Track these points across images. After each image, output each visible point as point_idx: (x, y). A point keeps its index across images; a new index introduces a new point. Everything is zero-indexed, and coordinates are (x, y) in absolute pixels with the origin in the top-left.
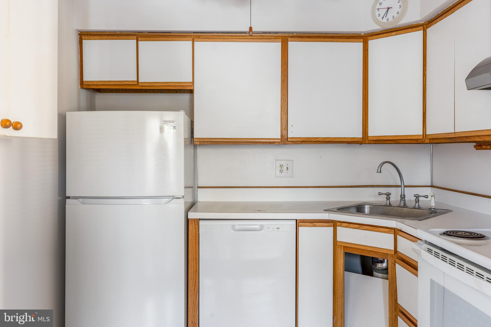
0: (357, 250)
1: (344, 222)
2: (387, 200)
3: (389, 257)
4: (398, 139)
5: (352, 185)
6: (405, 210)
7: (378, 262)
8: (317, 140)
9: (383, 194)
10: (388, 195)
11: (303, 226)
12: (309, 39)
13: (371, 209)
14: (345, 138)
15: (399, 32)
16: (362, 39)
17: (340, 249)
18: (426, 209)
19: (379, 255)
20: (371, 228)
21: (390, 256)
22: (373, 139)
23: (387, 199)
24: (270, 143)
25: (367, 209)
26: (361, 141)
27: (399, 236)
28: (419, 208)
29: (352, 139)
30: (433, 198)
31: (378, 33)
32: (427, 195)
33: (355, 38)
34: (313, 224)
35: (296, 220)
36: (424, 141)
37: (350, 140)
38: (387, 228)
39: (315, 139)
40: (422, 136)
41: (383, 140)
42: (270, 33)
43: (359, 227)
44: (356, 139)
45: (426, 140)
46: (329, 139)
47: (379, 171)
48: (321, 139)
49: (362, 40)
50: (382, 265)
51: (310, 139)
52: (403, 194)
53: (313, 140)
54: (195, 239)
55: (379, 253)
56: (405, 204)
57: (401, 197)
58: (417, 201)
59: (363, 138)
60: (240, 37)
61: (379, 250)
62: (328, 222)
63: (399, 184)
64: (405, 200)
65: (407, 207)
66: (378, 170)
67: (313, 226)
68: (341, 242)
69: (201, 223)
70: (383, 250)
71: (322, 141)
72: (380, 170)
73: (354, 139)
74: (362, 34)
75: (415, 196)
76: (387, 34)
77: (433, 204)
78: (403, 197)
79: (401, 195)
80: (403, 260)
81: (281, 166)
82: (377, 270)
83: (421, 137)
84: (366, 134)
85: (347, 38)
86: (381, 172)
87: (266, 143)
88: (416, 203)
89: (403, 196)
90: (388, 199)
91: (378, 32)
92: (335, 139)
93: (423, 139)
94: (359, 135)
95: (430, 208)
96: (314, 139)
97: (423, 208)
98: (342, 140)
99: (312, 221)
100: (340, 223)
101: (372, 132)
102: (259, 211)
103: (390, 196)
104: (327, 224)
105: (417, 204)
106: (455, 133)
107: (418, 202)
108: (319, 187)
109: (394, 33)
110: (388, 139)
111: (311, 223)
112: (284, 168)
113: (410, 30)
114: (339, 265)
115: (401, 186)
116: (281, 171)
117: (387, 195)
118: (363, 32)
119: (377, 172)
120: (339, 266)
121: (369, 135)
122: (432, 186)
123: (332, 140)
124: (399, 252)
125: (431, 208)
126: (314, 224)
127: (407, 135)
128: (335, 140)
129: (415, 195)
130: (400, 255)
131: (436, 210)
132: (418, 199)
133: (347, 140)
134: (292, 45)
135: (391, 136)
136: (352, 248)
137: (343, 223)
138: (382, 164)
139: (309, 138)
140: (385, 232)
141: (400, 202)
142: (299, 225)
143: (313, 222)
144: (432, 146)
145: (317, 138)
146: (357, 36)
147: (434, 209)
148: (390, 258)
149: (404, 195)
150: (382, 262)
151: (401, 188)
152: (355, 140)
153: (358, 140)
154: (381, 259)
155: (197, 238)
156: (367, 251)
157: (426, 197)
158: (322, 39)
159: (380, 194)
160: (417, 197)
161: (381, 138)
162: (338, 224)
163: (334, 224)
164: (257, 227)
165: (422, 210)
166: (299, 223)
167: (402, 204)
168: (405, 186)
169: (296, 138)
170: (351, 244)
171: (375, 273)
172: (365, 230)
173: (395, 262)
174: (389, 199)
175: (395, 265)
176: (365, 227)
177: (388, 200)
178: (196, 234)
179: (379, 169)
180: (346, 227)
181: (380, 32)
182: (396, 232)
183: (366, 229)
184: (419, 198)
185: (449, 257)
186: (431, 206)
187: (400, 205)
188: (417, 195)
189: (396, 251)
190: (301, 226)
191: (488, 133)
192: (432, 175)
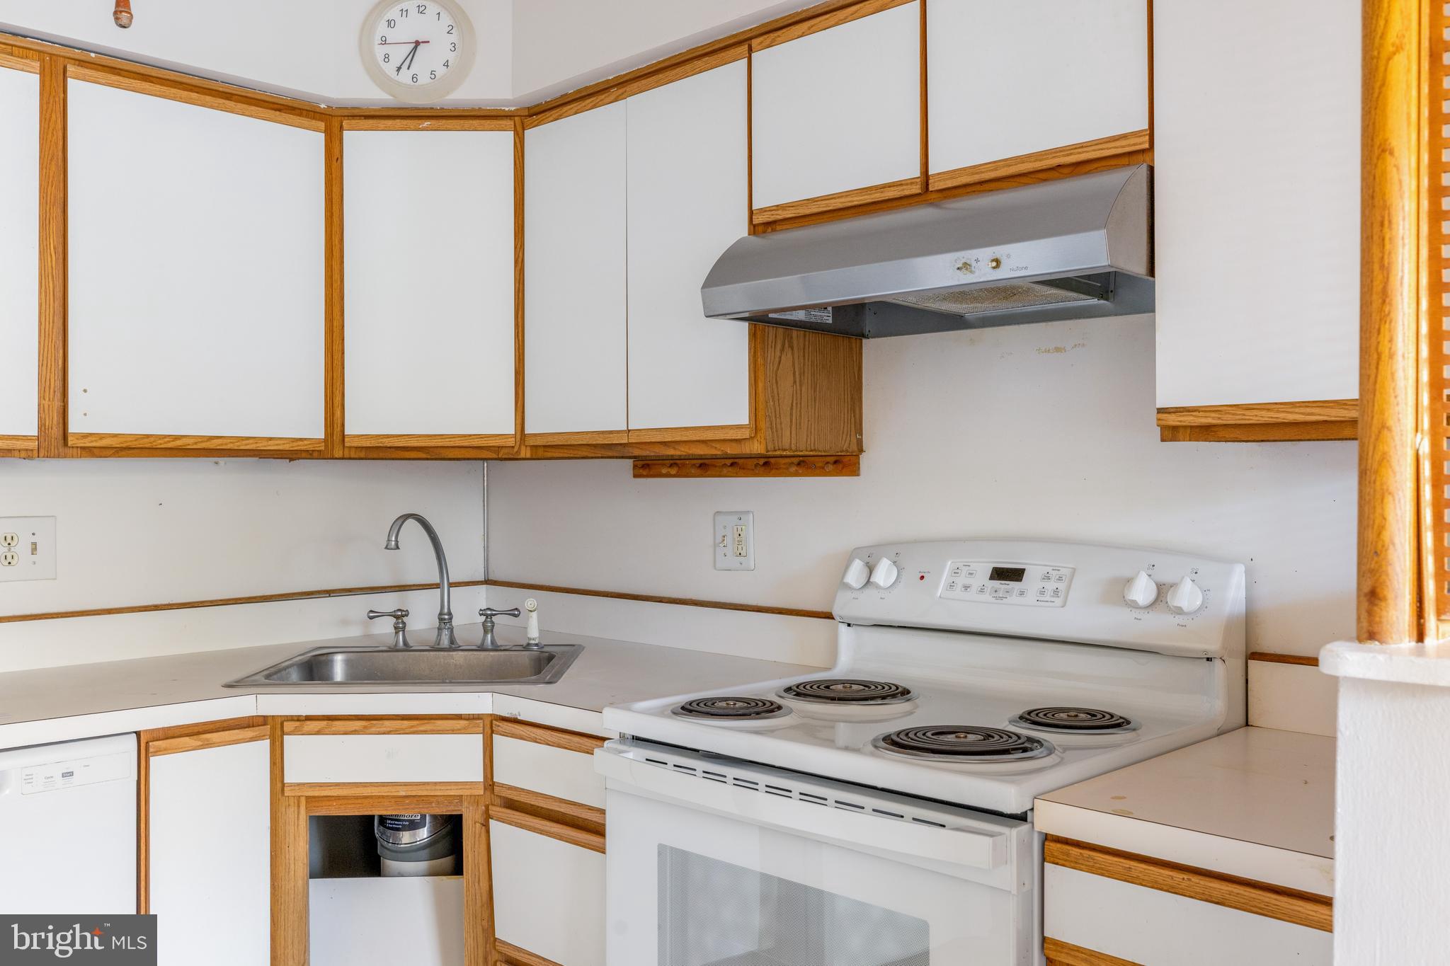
0: (356, 801)
1: (309, 718)
2: (397, 633)
3: (465, 804)
4: (440, 444)
5: (266, 594)
6: (458, 657)
7: (405, 828)
8: (178, 443)
9: (383, 615)
10: (400, 616)
11: (165, 750)
13: (349, 664)
14: (271, 439)
15: (442, 124)
16: (320, 122)
17: (292, 809)
18: (514, 648)
19: (434, 805)
20: (406, 723)
21: (469, 803)
22: (360, 445)
23: (395, 628)
25: (339, 668)
26: (320, 451)
27: (503, 735)
28: (495, 647)
29: (295, 444)
30: (534, 615)
31: (372, 113)
32: (516, 609)
33: (300, 115)
34: (200, 740)
35: (138, 734)
36: (517, 452)
37: (287, 447)
38: (459, 717)
39: (169, 442)
40: (514, 439)
41: (390, 448)
43: (365, 727)
44: (306, 442)
45: (523, 448)
46: (219, 441)
47: (393, 543)
48: (191, 441)
49: (322, 125)
50: (415, 835)
51: (152, 439)
52: (446, 610)
53: (165, 443)
55: (432, 799)
56: (452, 641)
57: (441, 620)
58: (488, 627)
59: (325, 440)
61: (435, 790)
62: (251, 723)
64: (451, 630)
65: (458, 648)
66: (389, 540)
67: (202, 745)
68: (299, 784)
70: (449, 788)
71: (195, 447)
72: (397, 541)
73: (301, 443)
74: (323, 106)
75: (481, 615)
76: (405, 122)
77: (534, 633)
78: (445, 619)
79: (441, 614)
80: (512, 805)
81: (8, 540)
82: (400, 852)
83: (511, 442)
84: (335, 426)
85: (276, 110)
86: (397, 548)
88: (486, 632)
89: (446, 617)
90: (400, 628)
91: (375, 110)
92: (238, 444)
93: (513, 447)
94: (314, 430)
95: (525, 644)
96: (166, 440)
97: (507, 648)
98: (261, 446)
99: (196, 730)
100: (297, 724)
101: (358, 424)
103: (405, 619)
104: (249, 733)
105: (489, 636)
106: (629, 431)
107: (492, 631)
108: (156, 608)
109: (427, 123)
110: (409, 445)
111: (195, 737)
112: (21, 548)
113: (476, 122)
114: (292, 862)
115: (439, 584)
116: (8, 560)
117: (397, 617)
118: (324, 100)
119: (386, 548)
120: (292, 866)
121: (349, 430)
122: (487, 582)
123: (228, 447)
124: (502, 786)
125: (529, 644)
126: (207, 740)
127: (470, 435)
128: (239, 446)
129: (481, 610)
130: (506, 793)
131: (543, 647)
132: (492, 622)
133: (277, 445)
134: (82, 92)
135: (420, 436)
136: (338, 798)
137: (308, 723)
138: (400, 522)
139: (148, 436)
140: (453, 732)
141: (439, 635)
142: (151, 750)
143: (199, 733)
144: (487, 466)
145: (180, 439)
146: (306, 108)
147: (536, 645)
148: (469, 808)
149: (450, 614)
150: (413, 826)
151: (439, 590)
152: (303, 448)
153: (310, 448)
154: (413, 818)
156: (393, 800)
157: (515, 613)
158: (194, 95)
159: (373, 615)
160: (488, 614)
161: (388, 443)
162: (288, 726)
163: (274, 728)
165: (507, 653)
166: (148, 745)
167: (445, 642)
168: (451, 585)
169: (102, 436)
170: (337, 785)
171: (390, 864)
172: (389, 733)
173: (488, 816)
174: (403, 629)
175: (486, 826)
176: (387, 723)
177: (401, 633)
179: (393, 539)
180: (318, 733)
181: (379, 110)
182: (492, 725)
183: (388, 729)
184: (494, 618)
185: (731, 772)
186: (529, 639)
187: (439, 644)
188: (489, 609)
189: (490, 784)
190: (159, 752)
191: (746, 434)
192: (487, 549)
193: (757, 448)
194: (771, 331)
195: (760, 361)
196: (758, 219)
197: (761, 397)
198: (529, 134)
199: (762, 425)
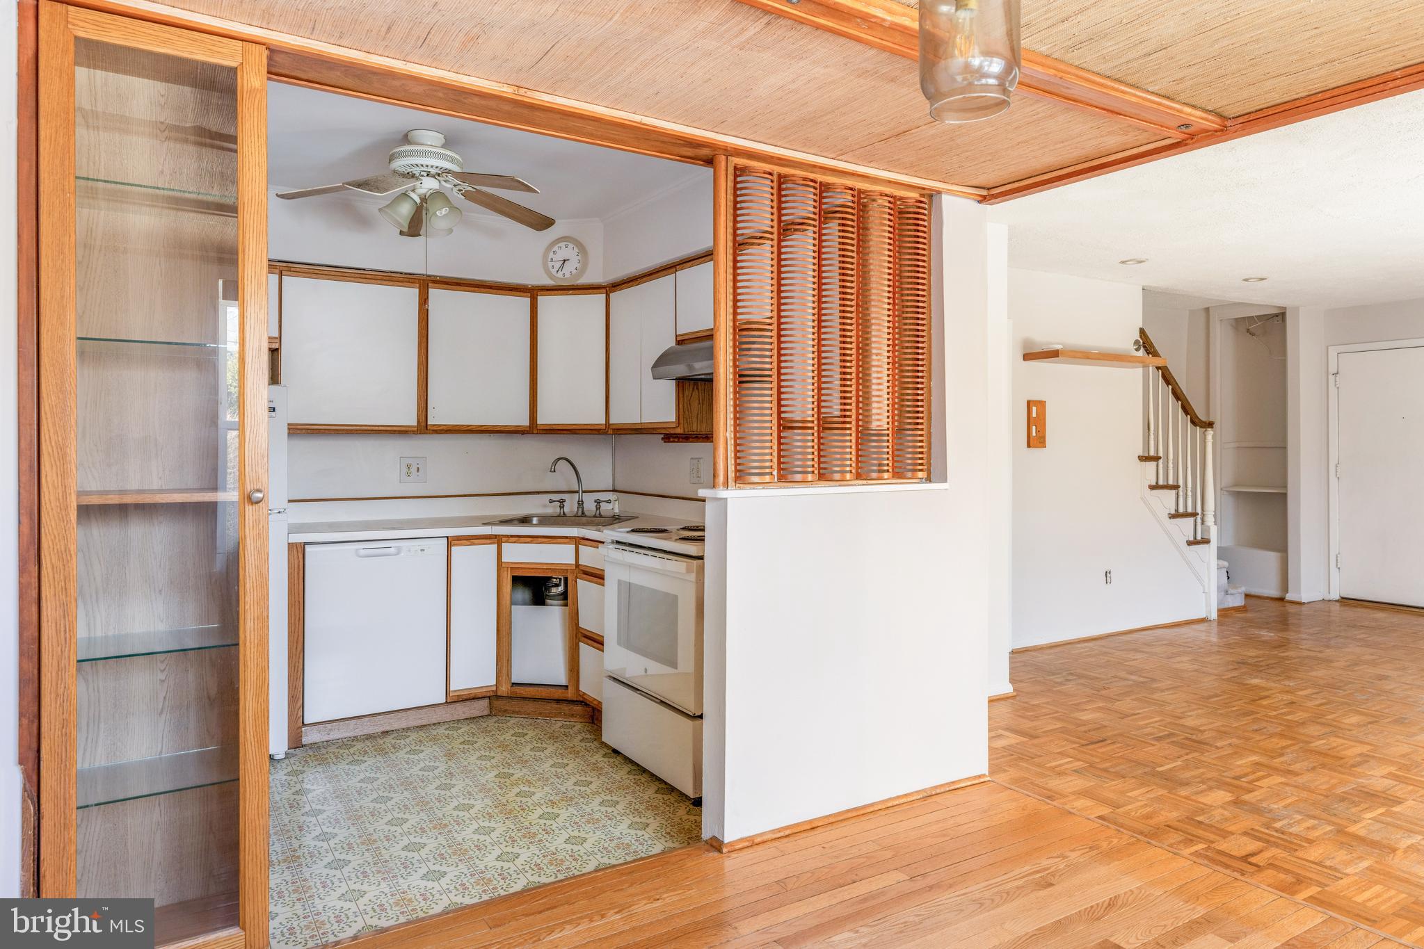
0: (529, 570)
1: (512, 536)
2: (560, 508)
6: (584, 520)
7: (553, 586)
8: (469, 428)
9: (555, 501)
10: (562, 502)
11: (458, 544)
12: (458, 287)
13: (539, 519)
14: (506, 426)
15: (577, 291)
16: (528, 293)
17: (505, 572)
18: (609, 517)
19: (556, 574)
20: (547, 540)
21: (570, 572)
22: (543, 429)
24: (400, 432)
25: (535, 521)
26: (528, 431)
27: (582, 545)
28: (601, 516)
29: (516, 428)
30: (616, 503)
31: (549, 289)
32: (609, 500)
33: (520, 292)
34: (472, 542)
35: (447, 537)
36: (606, 432)
37: (513, 429)
38: (567, 537)
39: (465, 427)
40: (604, 426)
41: (556, 430)
42: (401, 273)
43: (532, 541)
44: (521, 428)
45: (609, 430)
46: (485, 427)
47: (553, 470)
48: (474, 427)
49: (529, 295)
50: (559, 588)
51: (459, 426)
52: (581, 500)
54: (298, 573)
55: (556, 570)
56: (583, 513)
57: (578, 504)
58: (598, 508)
59: (530, 427)
60: (357, 275)
62: (493, 537)
63: (576, 488)
64: (583, 508)
65: (586, 516)
66: (551, 469)
68: (507, 563)
69: (308, 548)
70: (562, 566)
71: (475, 429)
72: (555, 470)
73: (519, 428)
74: (530, 287)
75: (595, 504)
76: (561, 292)
77: (617, 511)
78: (581, 503)
79: (579, 502)
80: (586, 573)
81: (409, 466)
82: (551, 596)
84: (534, 420)
85: (509, 291)
86: (556, 473)
87: (386, 431)
90: (562, 507)
91: (550, 287)
93: (605, 429)
94: (525, 422)
95: (613, 516)
97: (605, 515)
98: (502, 429)
99: (469, 538)
100: (507, 538)
101: (543, 420)
102: (394, 529)
103: (564, 503)
104: (488, 541)
105: (598, 510)
106: (641, 423)
109: (571, 292)
110: (563, 428)
111: (468, 541)
112: (413, 470)
113: (589, 291)
114: (505, 593)
115: (578, 491)
116: (409, 474)
118: (530, 285)
119: (550, 471)
120: (505, 595)
121: (539, 422)
122: (614, 491)
123: (489, 429)
124: (582, 565)
127: (588, 424)
128: (493, 429)
129: (595, 502)
130: (583, 568)
131: (621, 517)
133: (509, 428)
134: (433, 293)
135: (565, 425)
136: (521, 569)
137: (511, 538)
138: (557, 461)
140: (564, 543)
141: (577, 510)
142: (452, 544)
144: (615, 438)
145: (470, 426)
146: (522, 288)
147: (618, 516)
148: (570, 574)
150: (557, 585)
151: (578, 494)
152: (520, 430)
153: (524, 430)
154: (557, 580)
155: (301, 572)
157: (609, 502)
159: (551, 502)
160: (598, 502)
161: (554, 427)
162: (504, 539)
163: (498, 540)
164: (392, 550)
165: (604, 517)
166: (451, 542)
167: (580, 513)
168: (583, 492)
169: (440, 426)
170: (521, 564)
171: (548, 601)
172: (542, 543)
173: (577, 578)
175: (576, 582)
176: (542, 539)
177: (562, 509)
178: (299, 566)
179: (553, 467)
180: (514, 542)
182: (578, 541)
184: (601, 506)
186: (615, 513)
187: (577, 513)
188: (598, 499)
189: (577, 565)
190: (454, 545)
191: (674, 425)
192: (614, 475)
193: (679, 431)
194: (687, 383)
195: (681, 395)
196: (679, 339)
197: (681, 410)
198: (612, 295)
199: (681, 421)
